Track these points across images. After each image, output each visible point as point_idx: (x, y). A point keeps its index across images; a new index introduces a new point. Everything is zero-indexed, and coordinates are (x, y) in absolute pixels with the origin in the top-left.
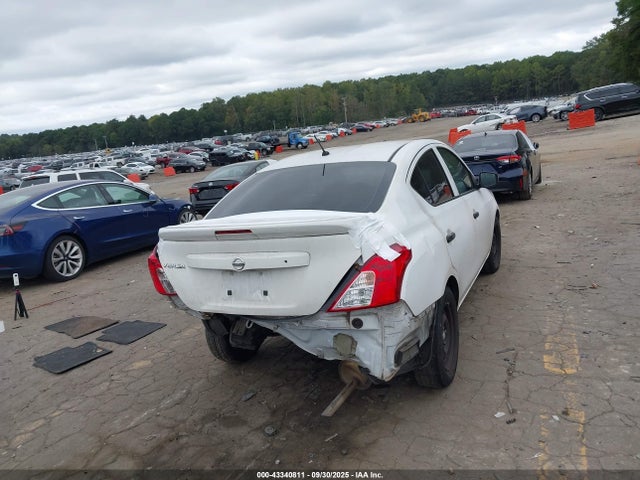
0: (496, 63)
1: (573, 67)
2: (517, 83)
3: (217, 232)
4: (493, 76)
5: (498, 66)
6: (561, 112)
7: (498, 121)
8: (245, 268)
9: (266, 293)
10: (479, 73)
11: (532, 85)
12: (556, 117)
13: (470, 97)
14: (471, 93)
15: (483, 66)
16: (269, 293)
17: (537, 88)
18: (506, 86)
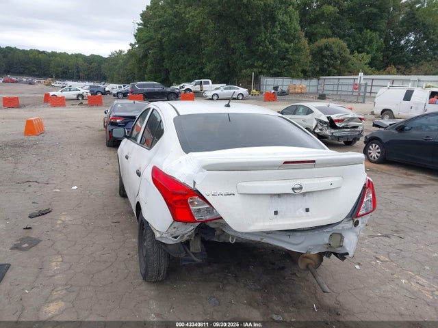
0: (52, 52)
1: (103, 66)
2: (67, 68)
3: (285, 163)
4: (51, 61)
5: (54, 54)
6: (118, 93)
7: (78, 92)
8: (303, 191)
9: (307, 210)
10: (40, 56)
11: (78, 72)
12: (114, 95)
13: (34, 71)
14: (35, 69)
15: (43, 52)
16: (310, 210)
17: (81, 74)
18: (60, 69)
